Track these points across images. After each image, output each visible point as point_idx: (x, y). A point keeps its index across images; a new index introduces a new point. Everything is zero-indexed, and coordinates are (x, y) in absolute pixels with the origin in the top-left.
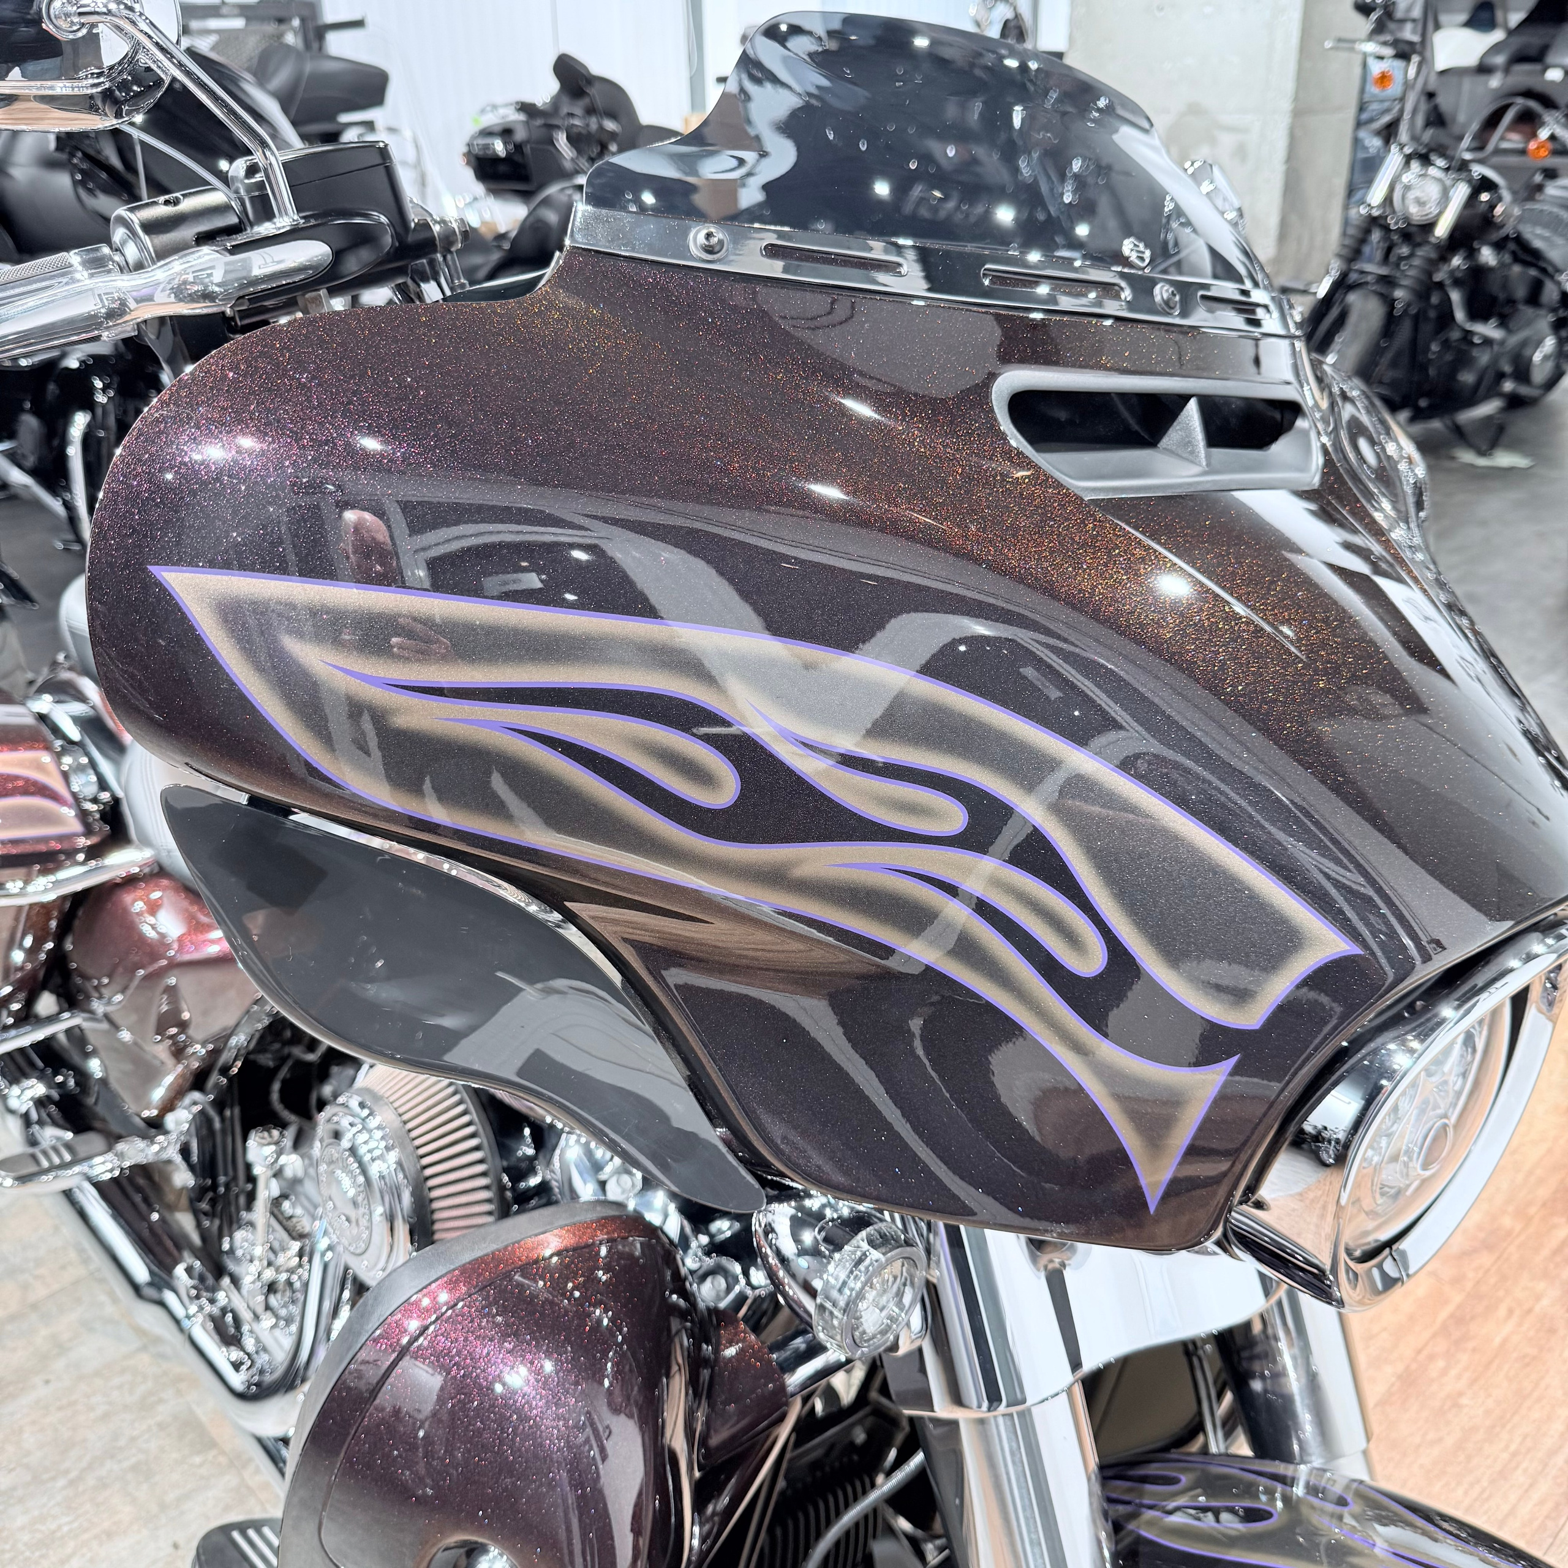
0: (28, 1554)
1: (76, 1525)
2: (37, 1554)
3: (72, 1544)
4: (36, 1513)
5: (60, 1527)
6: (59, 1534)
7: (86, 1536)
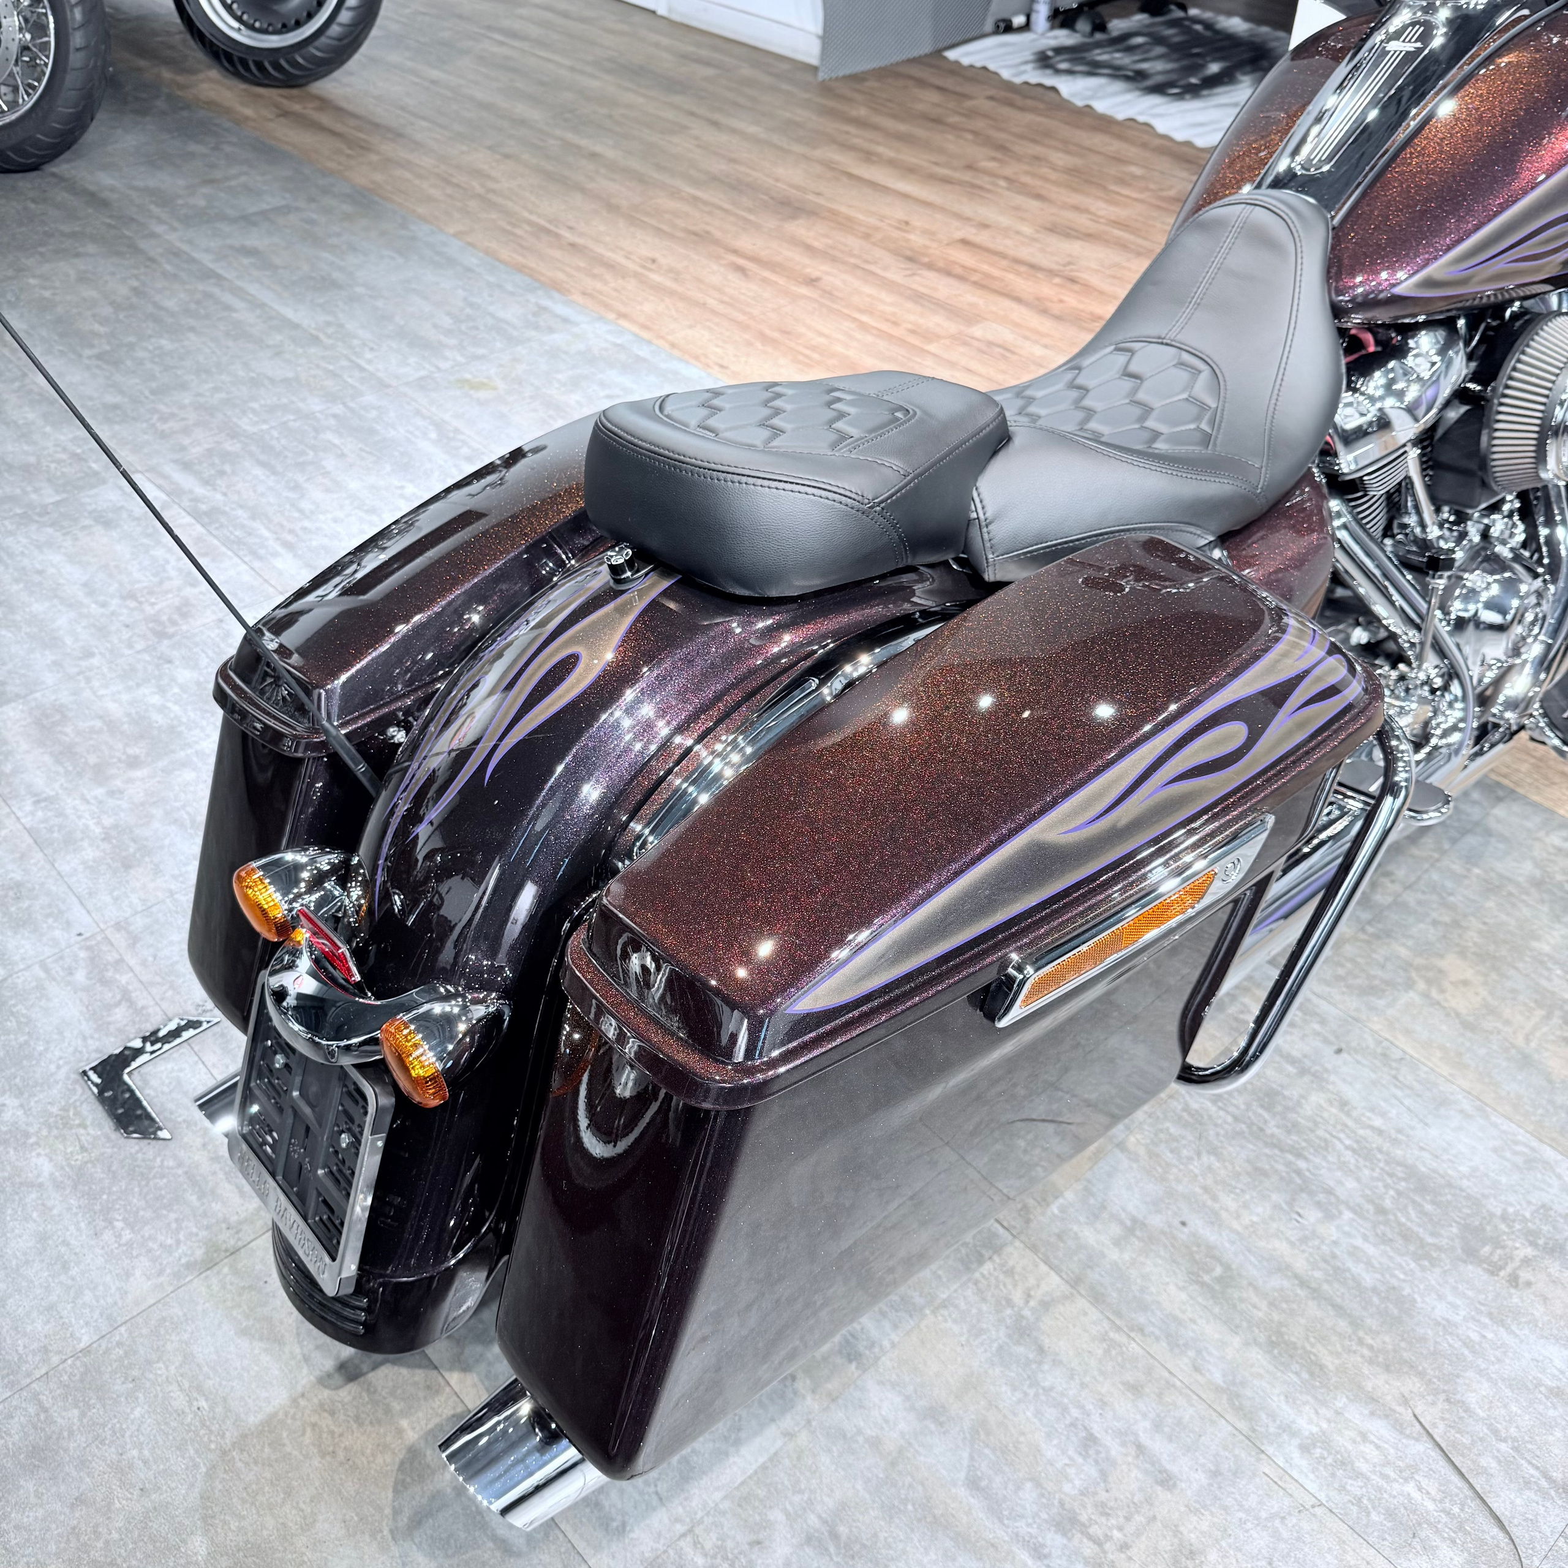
0: (1381, 1165)
1: (1342, 1136)
2: (1379, 1156)
3: (1361, 1132)
4: (1339, 1174)
5: (1347, 1148)
6: (1355, 1146)
7: (1350, 1123)
